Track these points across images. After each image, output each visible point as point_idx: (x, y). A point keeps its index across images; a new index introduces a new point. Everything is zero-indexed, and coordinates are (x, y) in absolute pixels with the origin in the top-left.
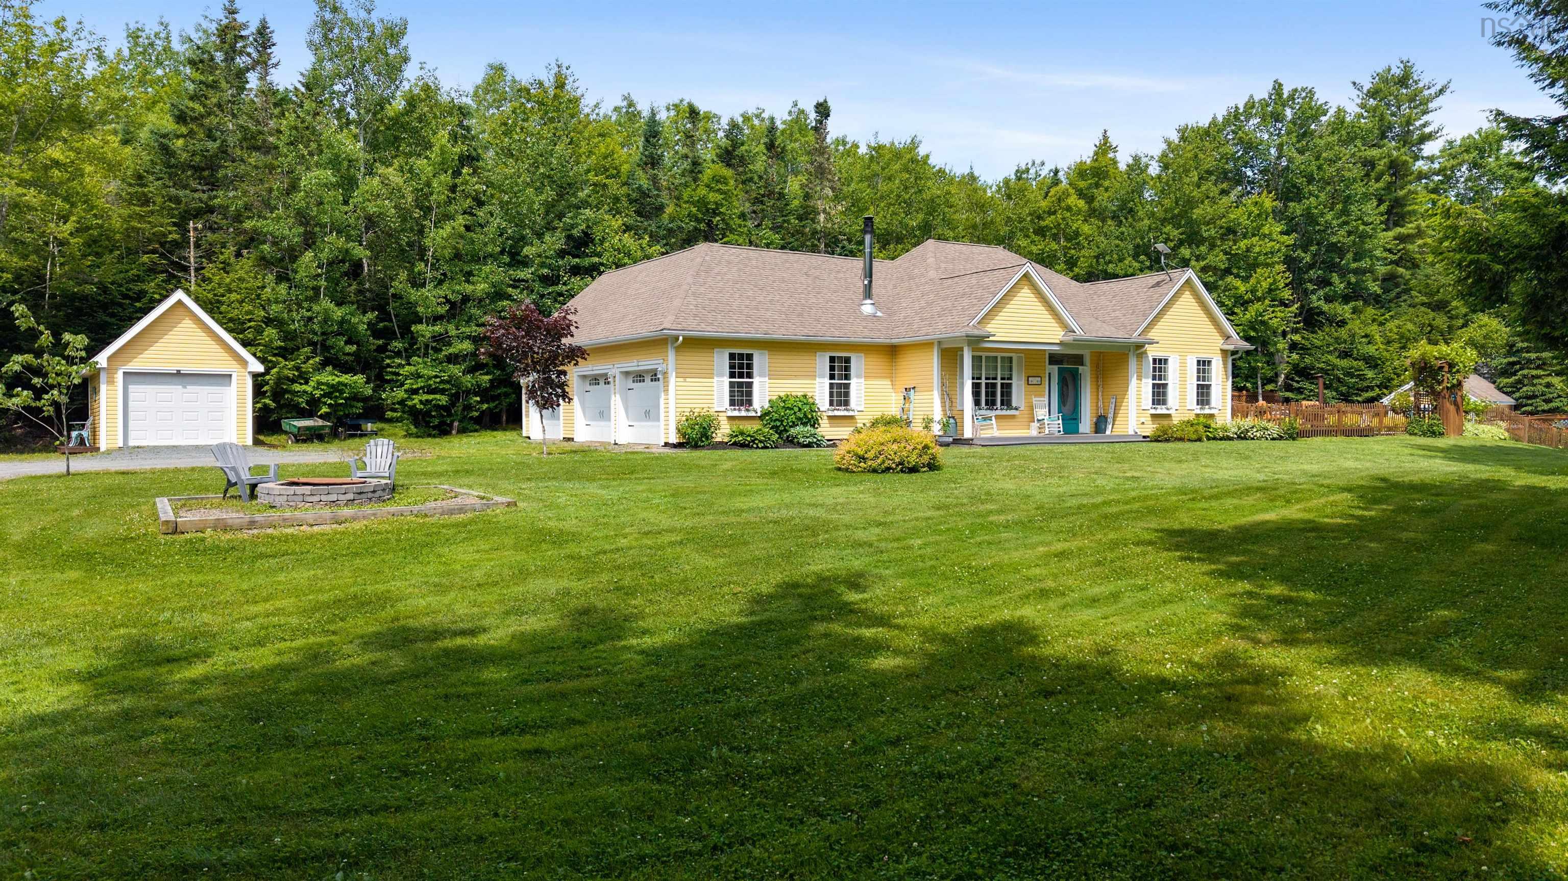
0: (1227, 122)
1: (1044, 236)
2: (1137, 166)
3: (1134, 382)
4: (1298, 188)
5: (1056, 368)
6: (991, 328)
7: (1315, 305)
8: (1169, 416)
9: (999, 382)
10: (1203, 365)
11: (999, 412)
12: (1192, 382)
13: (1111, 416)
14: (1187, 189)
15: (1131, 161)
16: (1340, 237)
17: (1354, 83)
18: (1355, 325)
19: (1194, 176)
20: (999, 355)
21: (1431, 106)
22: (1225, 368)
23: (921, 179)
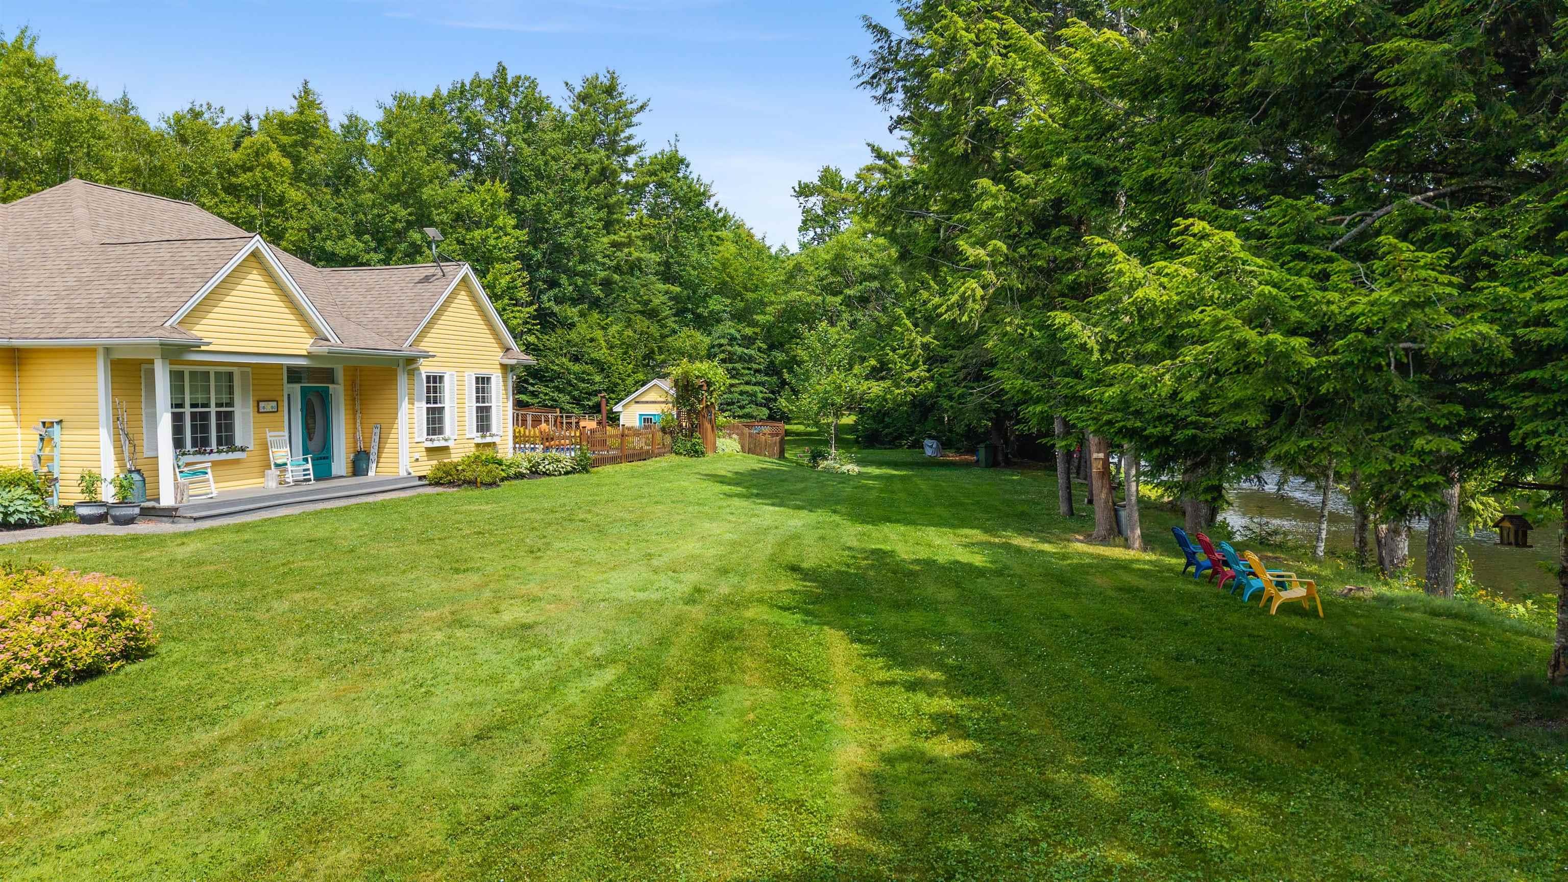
0: (451, 97)
1: (238, 198)
2: (353, 128)
3: (404, 407)
4: (526, 181)
5: (297, 387)
6: (202, 331)
7: (547, 305)
8: (446, 448)
9: (213, 410)
10: (483, 382)
11: (215, 457)
12: (471, 405)
13: (374, 451)
14: (416, 164)
15: (346, 122)
16: (567, 238)
17: (567, 84)
18: (582, 328)
19: (423, 151)
20: (212, 370)
21: (635, 120)
22: (505, 385)
23: (47, 92)
